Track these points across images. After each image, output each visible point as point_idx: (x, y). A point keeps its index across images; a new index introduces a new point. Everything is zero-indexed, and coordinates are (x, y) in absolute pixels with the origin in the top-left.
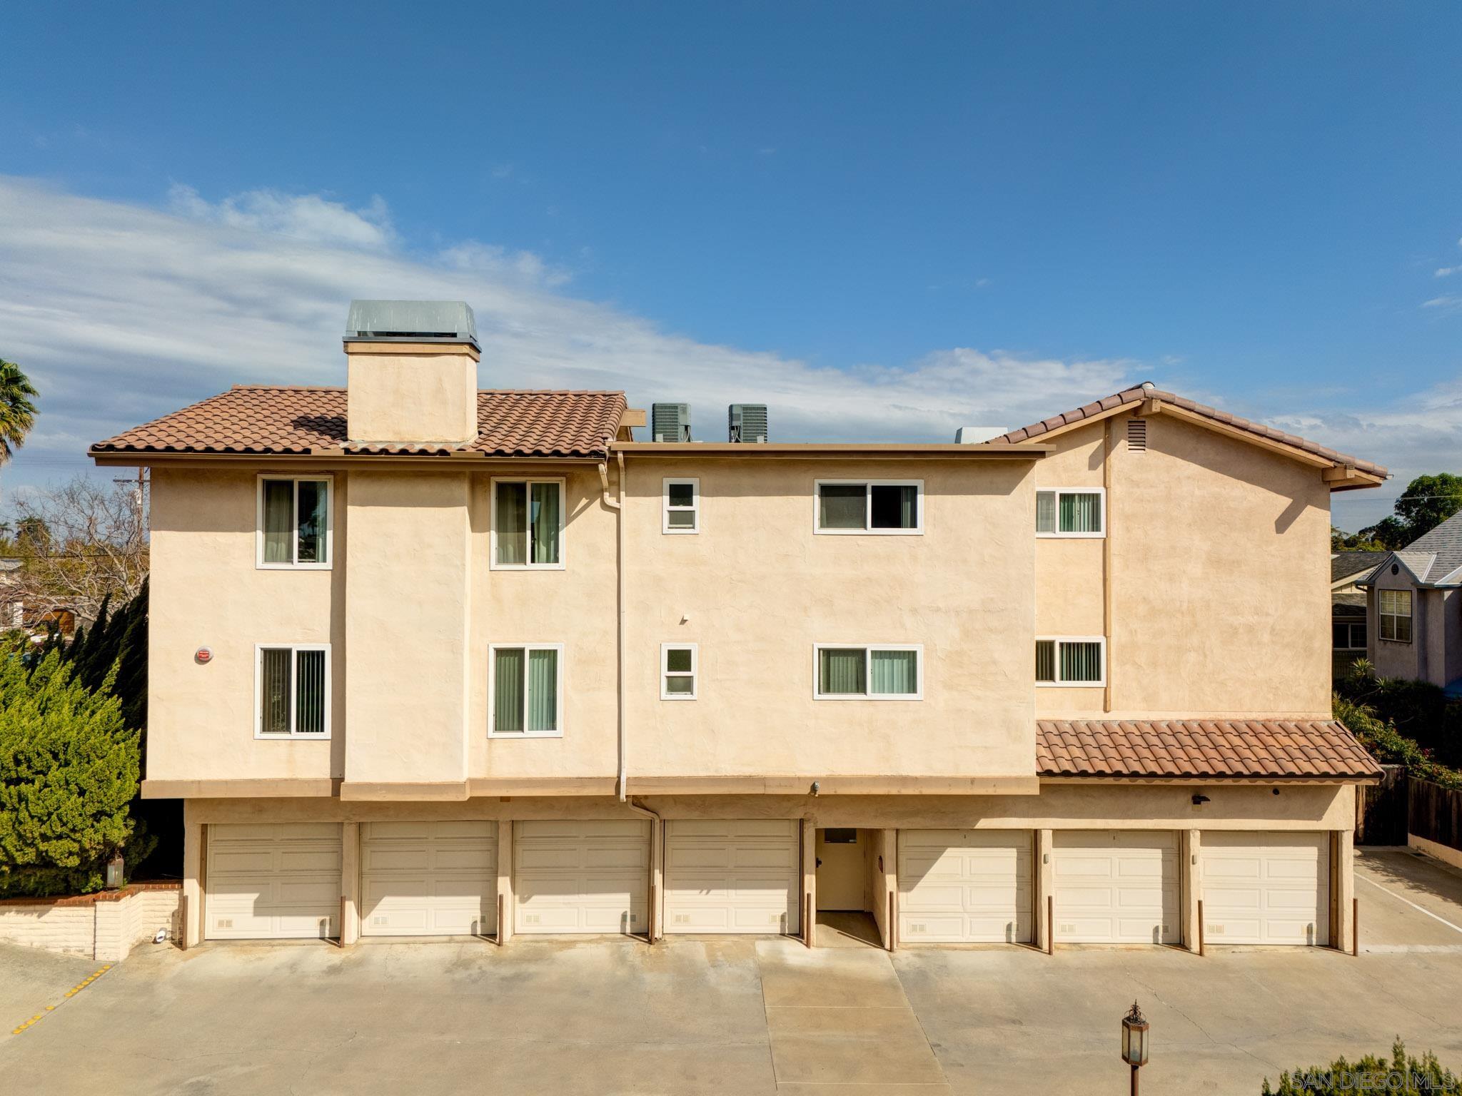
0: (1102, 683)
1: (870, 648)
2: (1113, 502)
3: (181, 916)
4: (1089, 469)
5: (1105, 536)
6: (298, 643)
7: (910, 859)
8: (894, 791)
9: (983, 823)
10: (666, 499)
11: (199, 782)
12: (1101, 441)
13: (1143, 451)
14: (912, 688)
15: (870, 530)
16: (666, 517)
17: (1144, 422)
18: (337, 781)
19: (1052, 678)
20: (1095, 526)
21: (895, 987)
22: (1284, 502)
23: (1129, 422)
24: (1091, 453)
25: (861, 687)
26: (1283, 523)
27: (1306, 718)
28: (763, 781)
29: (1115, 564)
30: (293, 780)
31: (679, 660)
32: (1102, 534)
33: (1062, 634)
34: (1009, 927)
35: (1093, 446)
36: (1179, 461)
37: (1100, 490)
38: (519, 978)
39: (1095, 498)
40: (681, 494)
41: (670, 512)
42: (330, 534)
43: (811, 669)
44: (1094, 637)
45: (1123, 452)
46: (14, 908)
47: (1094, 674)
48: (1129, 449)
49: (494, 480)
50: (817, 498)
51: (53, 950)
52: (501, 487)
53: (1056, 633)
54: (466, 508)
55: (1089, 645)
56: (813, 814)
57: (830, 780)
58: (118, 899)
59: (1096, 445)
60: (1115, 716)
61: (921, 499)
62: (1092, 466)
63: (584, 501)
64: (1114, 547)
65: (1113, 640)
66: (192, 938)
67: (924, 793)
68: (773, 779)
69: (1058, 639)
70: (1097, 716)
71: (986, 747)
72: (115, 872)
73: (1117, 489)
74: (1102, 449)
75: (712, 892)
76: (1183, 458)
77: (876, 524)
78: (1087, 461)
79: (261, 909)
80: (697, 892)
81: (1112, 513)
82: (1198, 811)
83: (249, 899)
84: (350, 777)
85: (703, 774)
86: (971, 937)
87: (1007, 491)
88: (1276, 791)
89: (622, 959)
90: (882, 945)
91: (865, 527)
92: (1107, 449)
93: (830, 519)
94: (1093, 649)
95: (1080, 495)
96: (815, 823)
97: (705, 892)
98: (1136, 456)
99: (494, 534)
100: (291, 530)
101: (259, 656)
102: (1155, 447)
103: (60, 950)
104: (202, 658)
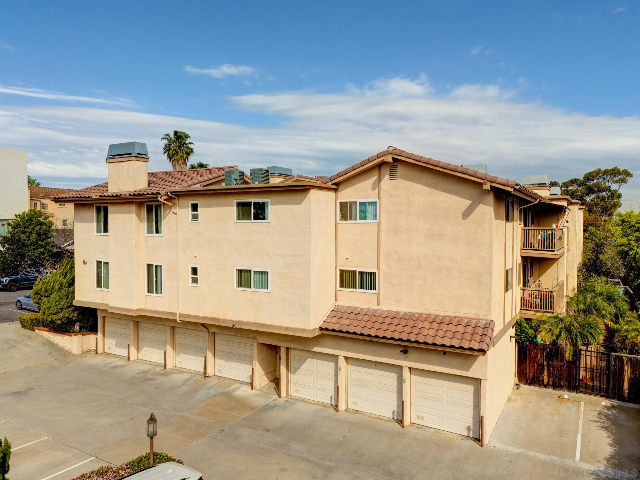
0: (377, 292)
1: (253, 270)
2: (382, 205)
3: (97, 342)
4: (372, 190)
5: (378, 222)
6: (103, 259)
7: (295, 361)
8: (259, 330)
9: (316, 349)
10: (190, 209)
11: (84, 302)
12: (377, 176)
13: (396, 180)
14: (267, 287)
15: (253, 221)
16: (189, 216)
17: (397, 166)
19: (356, 288)
20: (375, 217)
21: (253, 409)
22: (468, 203)
23: (390, 166)
24: (373, 182)
25: (249, 285)
26: (467, 214)
27: (477, 318)
28: (218, 320)
29: (383, 235)
30: (102, 304)
32: (377, 221)
33: (360, 267)
34: (331, 397)
35: (374, 178)
36: (413, 184)
37: (376, 200)
39: (374, 203)
40: (195, 207)
41: (192, 214)
43: (234, 277)
44: (373, 270)
45: (386, 180)
46: (58, 334)
47: (372, 287)
48: (390, 180)
49: (146, 204)
50: (235, 208)
51: (65, 348)
52: (148, 206)
53: (357, 267)
54: (134, 214)
55: (371, 273)
56: (256, 336)
57: (239, 322)
58: (71, 336)
59: (375, 177)
60: (382, 307)
61: (270, 207)
62: (373, 189)
63: (168, 211)
64: (382, 227)
65: (381, 271)
66: (100, 351)
67: (269, 331)
68: (221, 320)
69: (358, 270)
70: (373, 306)
71: (292, 315)
72: (77, 328)
73: (384, 200)
74: (378, 180)
75: (229, 362)
76: (416, 183)
77: (255, 218)
78: (371, 186)
79: (116, 345)
80: (224, 361)
81: (382, 211)
82: (406, 357)
83: (114, 342)
84: (110, 304)
85: (201, 315)
86: (317, 399)
87: (300, 203)
88: (445, 353)
90: (280, 395)
91: (251, 219)
92: (380, 180)
94: (372, 274)
95: (368, 202)
96: (257, 340)
97: (227, 362)
98: (393, 183)
99: (146, 223)
101: (95, 263)
102: (402, 178)
103: (67, 349)
104: (85, 263)
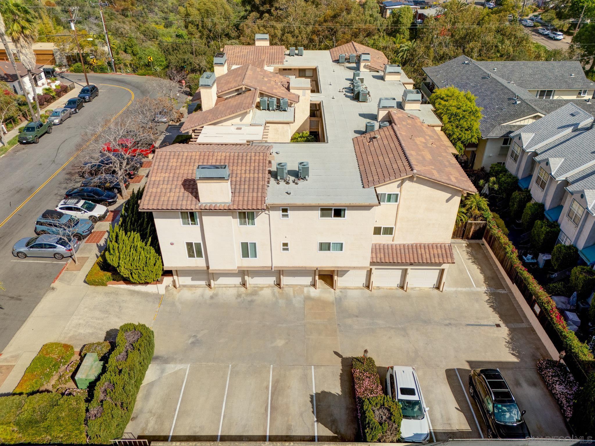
0: (393, 236)
1: (332, 242)
2: (402, 196)
3: (174, 281)
6: (194, 241)
10: (281, 212)
11: (176, 267)
12: (401, 181)
13: (412, 183)
14: (341, 250)
16: (281, 215)
18: (208, 267)
19: (381, 235)
20: (396, 201)
21: (333, 304)
22: (450, 195)
24: (397, 184)
25: (329, 249)
26: (448, 201)
27: (444, 243)
29: (400, 210)
30: (197, 267)
31: (285, 245)
32: (397, 203)
34: (364, 284)
36: (422, 186)
37: (399, 193)
38: (252, 301)
39: (397, 195)
40: (285, 211)
42: (198, 220)
43: (318, 247)
44: (392, 226)
45: (406, 184)
47: (391, 234)
48: (408, 183)
50: (320, 211)
54: (231, 216)
55: (390, 228)
57: (320, 267)
60: (395, 242)
61: (346, 212)
62: (398, 187)
63: (261, 212)
64: (400, 206)
65: (397, 227)
66: (177, 286)
68: (308, 267)
69: (383, 226)
70: (390, 242)
71: (358, 261)
73: (403, 193)
77: (334, 216)
78: (396, 186)
79: (192, 280)
81: (401, 199)
83: (190, 278)
84: (211, 268)
86: (354, 285)
89: (274, 294)
90: (333, 288)
91: (332, 217)
92: (402, 183)
93: (322, 216)
94: (392, 229)
95: (393, 194)
96: (318, 273)
98: (410, 184)
99: (238, 219)
100: (188, 218)
101: (185, 244)
102: (416, 183)
104: (172, 244)
